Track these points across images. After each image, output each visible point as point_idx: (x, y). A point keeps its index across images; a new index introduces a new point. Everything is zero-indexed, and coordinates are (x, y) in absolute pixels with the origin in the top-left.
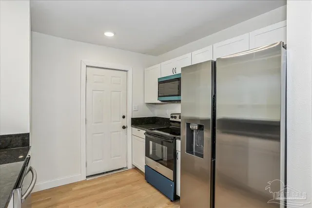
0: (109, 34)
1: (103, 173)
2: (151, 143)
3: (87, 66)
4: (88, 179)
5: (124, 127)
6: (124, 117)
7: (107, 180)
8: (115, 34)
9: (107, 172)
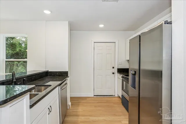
0: (101, 26)
1: (102, 96)
2: (124, 82)
3: (94, 42)
4: (95, 97)
5: (113, 73)
6: (113, 68)
7: (103, 99)
8: (104, 25)
9: (104, 96)
